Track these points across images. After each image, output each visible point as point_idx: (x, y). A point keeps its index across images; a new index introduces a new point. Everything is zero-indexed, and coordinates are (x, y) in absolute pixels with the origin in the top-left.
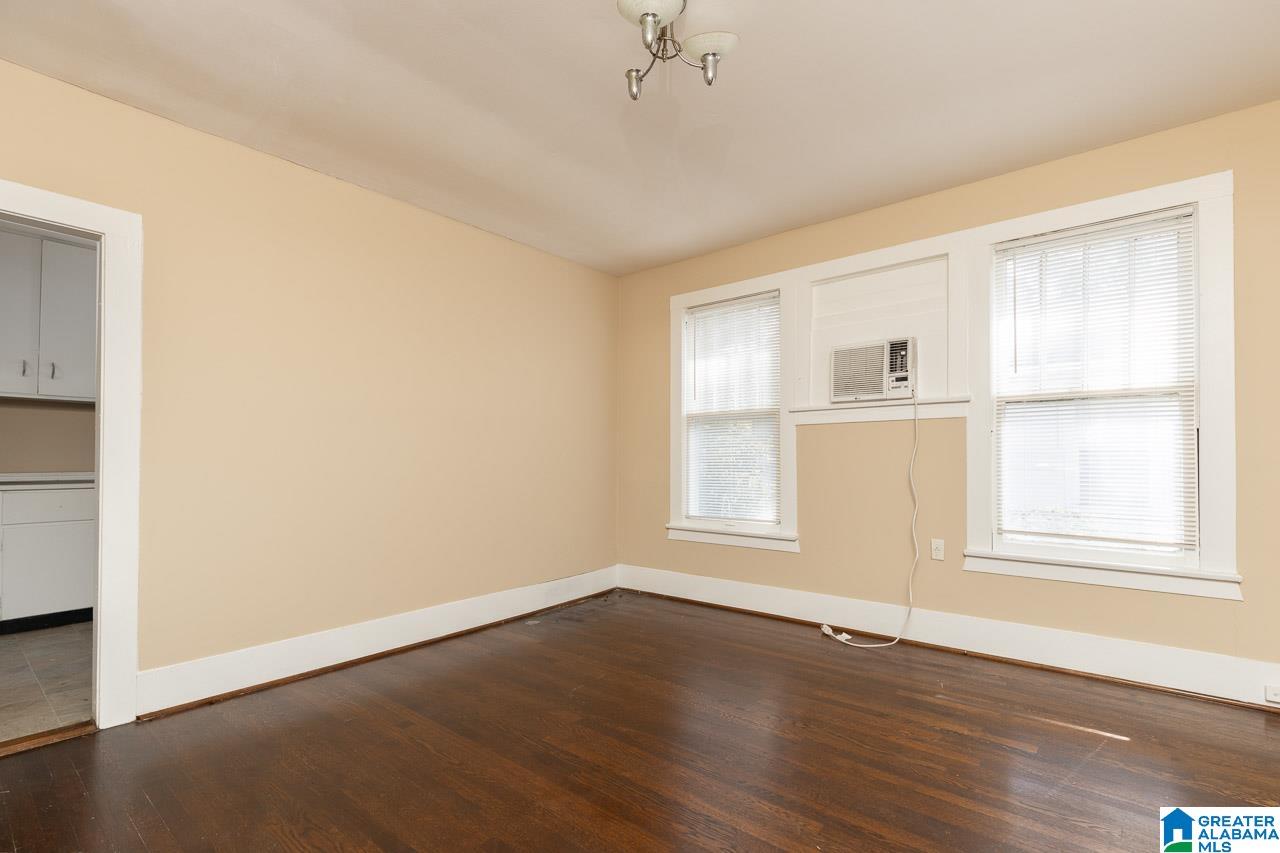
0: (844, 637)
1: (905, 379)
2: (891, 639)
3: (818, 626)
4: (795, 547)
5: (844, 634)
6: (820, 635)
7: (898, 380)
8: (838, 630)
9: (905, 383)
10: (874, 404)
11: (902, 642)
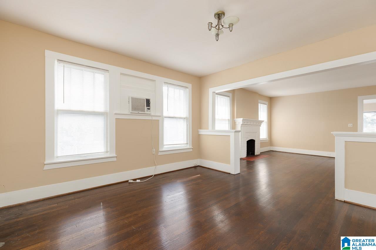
0: (138, 181)
1: (149, 109)
2: (152, 176)
3: (127, 181)
4: (115, 159)
5: (137, 180)
6: (128, 184)
7: (148, 109)
8: (135, 180)
9: (149, 110)
10: (142, 114)
11: (155, 175)
